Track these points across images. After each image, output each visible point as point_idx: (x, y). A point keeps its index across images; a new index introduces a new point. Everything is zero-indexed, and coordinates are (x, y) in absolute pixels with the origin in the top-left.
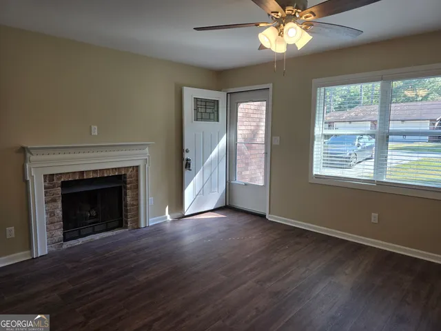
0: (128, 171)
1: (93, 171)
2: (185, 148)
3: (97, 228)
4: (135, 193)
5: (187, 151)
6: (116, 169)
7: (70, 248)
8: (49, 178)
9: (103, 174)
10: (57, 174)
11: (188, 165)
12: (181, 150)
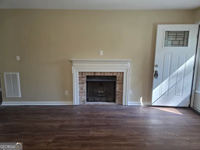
0: (118, 74)
1: (100, 72)
2: (155, 64)
3: (102, 99)
4: (121, 86)
5: (157, 66)
6: (111, 72)
7: (88, 105)
8: (81, 73)
9: (105, 74)
10: (84, 72)
11: (156, 75)
12: (153, 65)
